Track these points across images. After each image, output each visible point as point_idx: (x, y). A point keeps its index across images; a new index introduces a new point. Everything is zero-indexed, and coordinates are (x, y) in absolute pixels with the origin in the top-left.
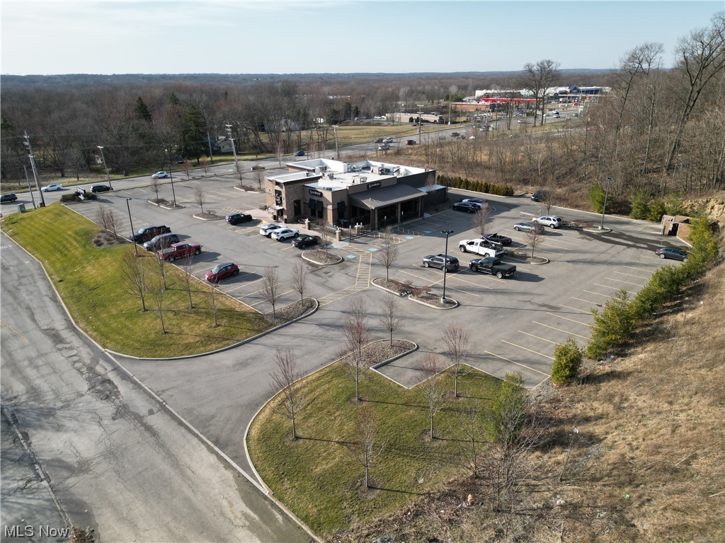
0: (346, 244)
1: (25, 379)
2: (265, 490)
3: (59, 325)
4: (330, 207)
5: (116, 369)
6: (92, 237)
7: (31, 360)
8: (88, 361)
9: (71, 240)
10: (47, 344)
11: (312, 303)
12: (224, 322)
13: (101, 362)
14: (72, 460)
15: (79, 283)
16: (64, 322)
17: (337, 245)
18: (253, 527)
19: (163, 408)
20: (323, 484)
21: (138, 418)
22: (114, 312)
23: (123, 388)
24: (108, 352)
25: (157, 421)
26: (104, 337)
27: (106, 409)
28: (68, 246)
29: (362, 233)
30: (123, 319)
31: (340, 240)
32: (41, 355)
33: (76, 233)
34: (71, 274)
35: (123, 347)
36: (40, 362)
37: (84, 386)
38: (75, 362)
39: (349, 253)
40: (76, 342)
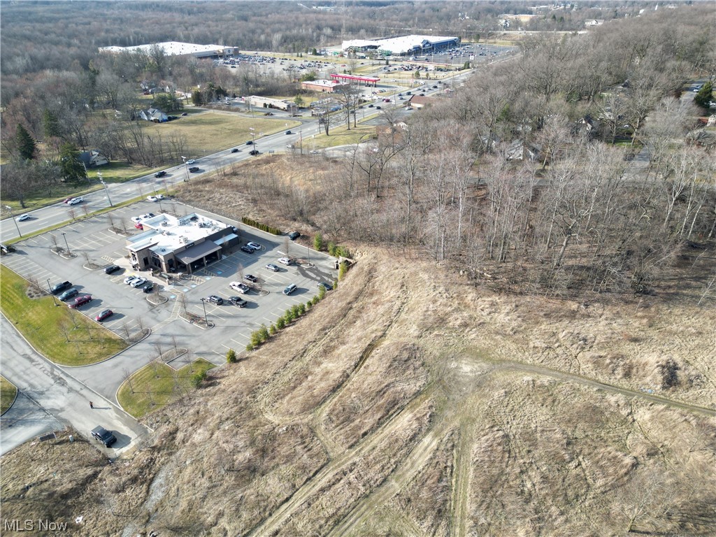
0: (172, 287)
1: (26, 381)
2: (122, 409)
3: (29, 352)
4: (164, 263)
5: (63, 372)
6: (25, 290)
7: (24, 372)
8: (50, 370)
9: (11, 291)
10: (27, 363)
11: (148, 331)
12: (107, 345)
13: (55, 369)
14: (57, 408)
15: (29, 325)
16: (30, 350)
17: (168, 287)
18: (118, 419)
19: (86, 387)
20: (139, 406)
21: (77, 392)
22: (53, 343)
23: (68, 381)
24: (56, 365)
25: (84, 392)
26: (53, 357)
27: (64, 390)
28: (11, 296)
29: (182, 278)
30: (59, 347)
31: (169, 284)
32: (27, 369)
33: (13, 286)
34: (21, 318)
35: (63, 362)
36: (28, 372)
37: (52, 381)
38: (44, 371)
39: (173, 294)
40: (41, 361)
